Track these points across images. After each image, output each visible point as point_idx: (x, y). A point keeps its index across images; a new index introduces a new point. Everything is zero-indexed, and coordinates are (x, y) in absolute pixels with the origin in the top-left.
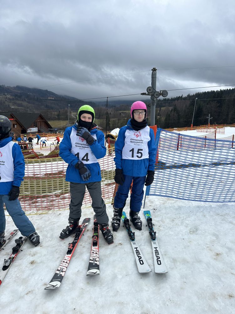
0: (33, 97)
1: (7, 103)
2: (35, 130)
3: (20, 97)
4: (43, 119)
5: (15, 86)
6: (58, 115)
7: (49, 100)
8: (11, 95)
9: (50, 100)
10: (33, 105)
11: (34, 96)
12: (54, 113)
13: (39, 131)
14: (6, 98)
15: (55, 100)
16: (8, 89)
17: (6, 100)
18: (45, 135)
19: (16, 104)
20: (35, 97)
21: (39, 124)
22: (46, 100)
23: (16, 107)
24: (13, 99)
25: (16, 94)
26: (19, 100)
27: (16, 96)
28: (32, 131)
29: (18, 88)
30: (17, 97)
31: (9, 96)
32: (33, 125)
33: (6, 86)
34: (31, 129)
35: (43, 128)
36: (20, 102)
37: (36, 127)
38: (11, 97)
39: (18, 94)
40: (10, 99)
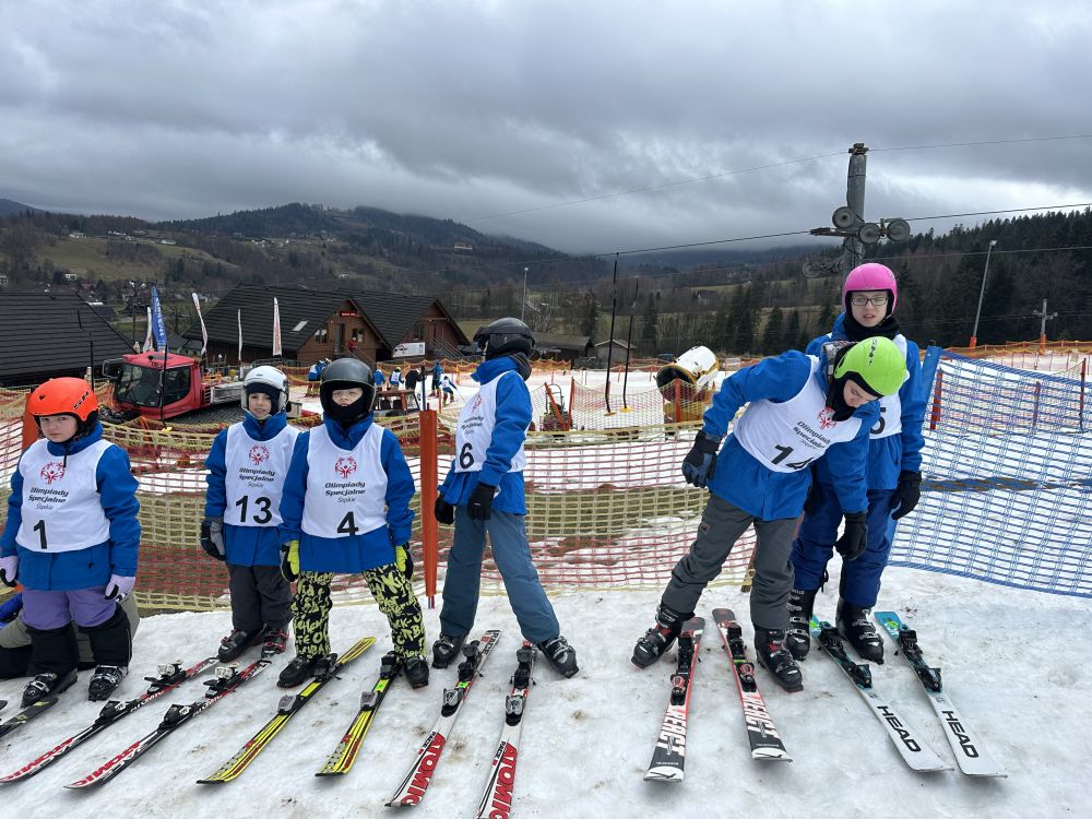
0: (407, 241)
1: (325, 263)
2: (416, 348)
3: (366, 242)
4: (443, 316)
5: (353, 209)
6: (484, 303)
7: (456, 252)
8: (340, 238)
9: (461, 252)
10: (407, 269)
11: (410, 241)
12: (470, 295)
13: (430, 354)
14: (324, 246)
15: (474, 253)
16: (332, 218)
17: (323, 254)
18: (449, 368)
19: (352, 265)
20: (413, 243)
21: (428, 331)
22: (448, 252)
23: (354, 276)
24: (345, 250)
25: (355, 233)
26: (362, 254)
27: (353, 238)
28: (407, 354)
29: (364, 213)
30: (356, 245)
31: (331, 241)
32: (412, 334)
33: (325, 208)
34: (406, 345)
35: (444, 343)
36: (364, 260)
37: (421, 340)
38: (340, 244)
39: (362, 235)
40: (334, 250)
